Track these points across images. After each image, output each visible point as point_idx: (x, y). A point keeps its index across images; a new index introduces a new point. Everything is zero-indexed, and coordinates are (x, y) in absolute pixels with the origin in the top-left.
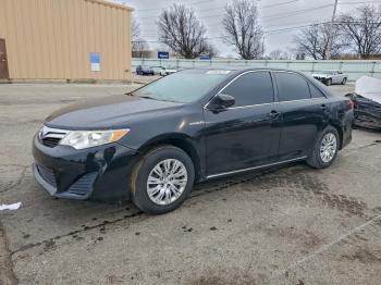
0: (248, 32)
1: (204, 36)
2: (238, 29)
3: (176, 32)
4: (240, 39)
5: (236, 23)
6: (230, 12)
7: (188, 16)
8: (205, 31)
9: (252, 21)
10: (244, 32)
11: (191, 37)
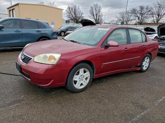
0: (98, 15)
1: (83, 15)
2: (95, 14)
3: (73, 14)
4: (95, 17)
5: (94, 12)
6: (92, 8)
7: (77, 8)
8: (83, 14)
9: (99, 11)
10: (97, 15)
11: (78, 16)
